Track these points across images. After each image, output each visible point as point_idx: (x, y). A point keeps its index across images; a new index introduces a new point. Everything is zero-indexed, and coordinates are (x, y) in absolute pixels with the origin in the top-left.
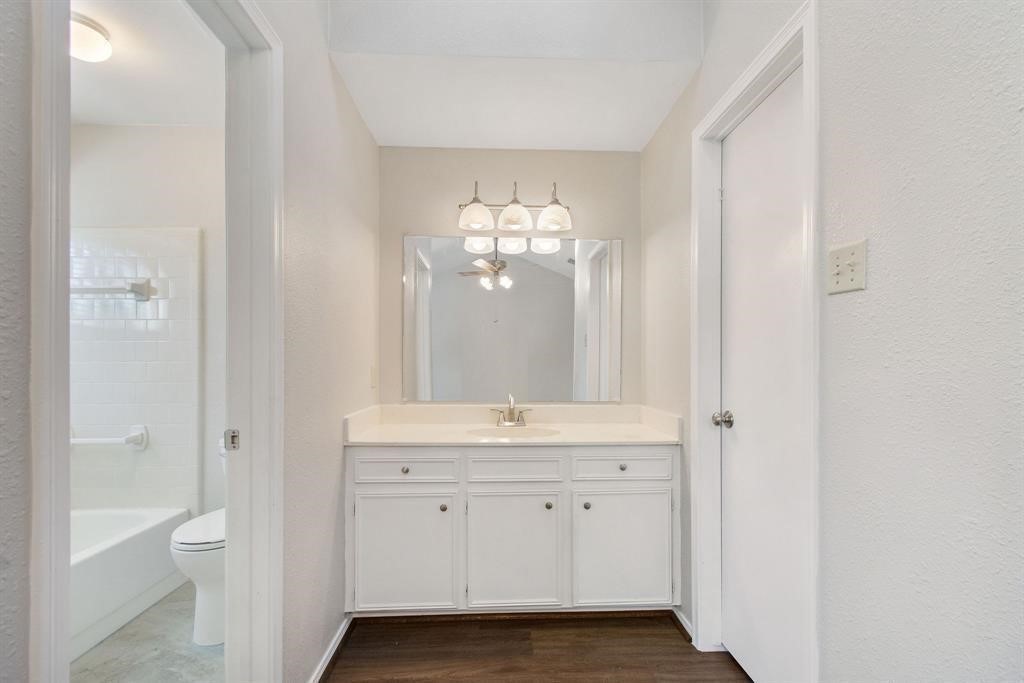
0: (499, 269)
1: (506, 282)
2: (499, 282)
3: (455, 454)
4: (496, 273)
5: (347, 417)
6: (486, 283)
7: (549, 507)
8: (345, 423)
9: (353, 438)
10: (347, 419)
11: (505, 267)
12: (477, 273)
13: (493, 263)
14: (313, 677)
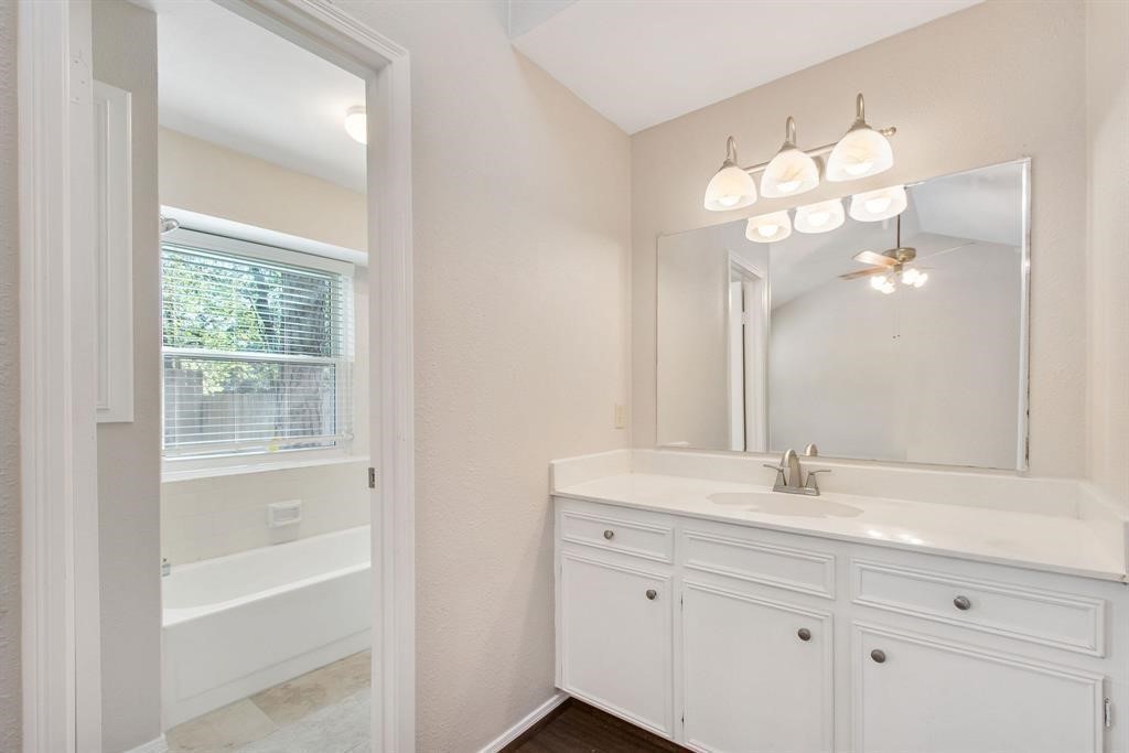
0: (904, 260)
1: (914, 277)
2: (902, 278)
3: (667, 525)
4: (899, 267)
5: (553, 462)
6: (880, 284)
7: (804, 636)
8: (551, 469)
9: (561, 487)
10: (553, 465)
11: (914, 256)
12: (866, 272)
13: (892, 254)
14: (494, 743)
